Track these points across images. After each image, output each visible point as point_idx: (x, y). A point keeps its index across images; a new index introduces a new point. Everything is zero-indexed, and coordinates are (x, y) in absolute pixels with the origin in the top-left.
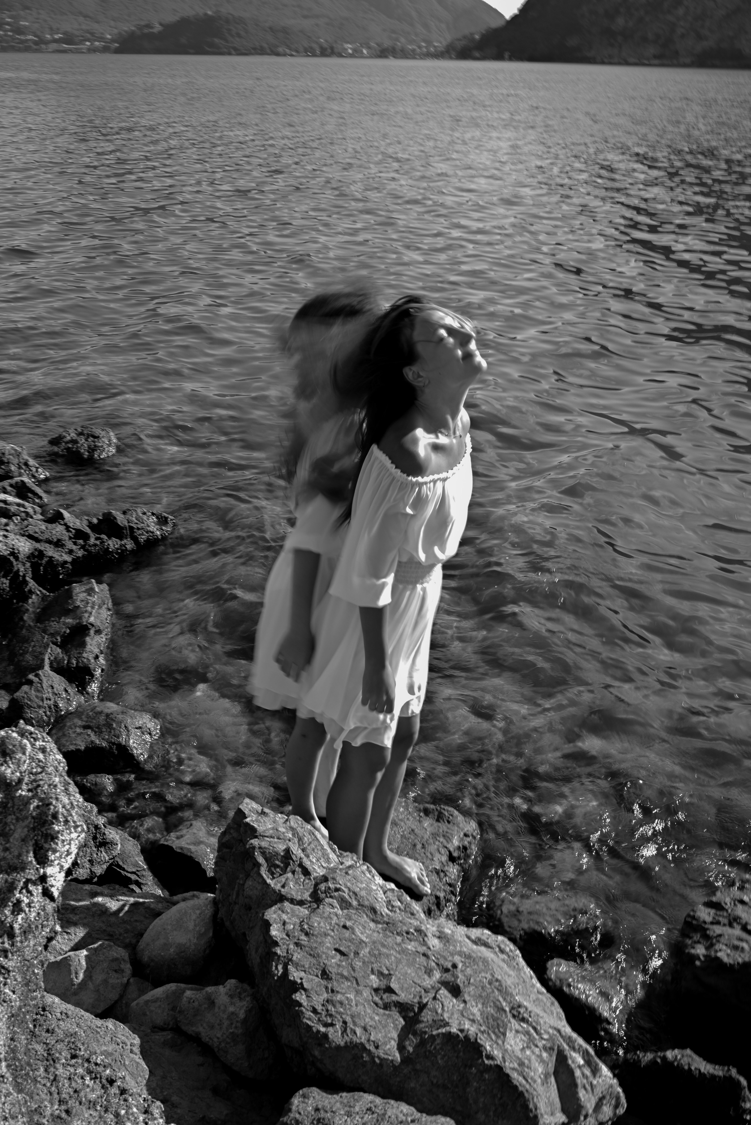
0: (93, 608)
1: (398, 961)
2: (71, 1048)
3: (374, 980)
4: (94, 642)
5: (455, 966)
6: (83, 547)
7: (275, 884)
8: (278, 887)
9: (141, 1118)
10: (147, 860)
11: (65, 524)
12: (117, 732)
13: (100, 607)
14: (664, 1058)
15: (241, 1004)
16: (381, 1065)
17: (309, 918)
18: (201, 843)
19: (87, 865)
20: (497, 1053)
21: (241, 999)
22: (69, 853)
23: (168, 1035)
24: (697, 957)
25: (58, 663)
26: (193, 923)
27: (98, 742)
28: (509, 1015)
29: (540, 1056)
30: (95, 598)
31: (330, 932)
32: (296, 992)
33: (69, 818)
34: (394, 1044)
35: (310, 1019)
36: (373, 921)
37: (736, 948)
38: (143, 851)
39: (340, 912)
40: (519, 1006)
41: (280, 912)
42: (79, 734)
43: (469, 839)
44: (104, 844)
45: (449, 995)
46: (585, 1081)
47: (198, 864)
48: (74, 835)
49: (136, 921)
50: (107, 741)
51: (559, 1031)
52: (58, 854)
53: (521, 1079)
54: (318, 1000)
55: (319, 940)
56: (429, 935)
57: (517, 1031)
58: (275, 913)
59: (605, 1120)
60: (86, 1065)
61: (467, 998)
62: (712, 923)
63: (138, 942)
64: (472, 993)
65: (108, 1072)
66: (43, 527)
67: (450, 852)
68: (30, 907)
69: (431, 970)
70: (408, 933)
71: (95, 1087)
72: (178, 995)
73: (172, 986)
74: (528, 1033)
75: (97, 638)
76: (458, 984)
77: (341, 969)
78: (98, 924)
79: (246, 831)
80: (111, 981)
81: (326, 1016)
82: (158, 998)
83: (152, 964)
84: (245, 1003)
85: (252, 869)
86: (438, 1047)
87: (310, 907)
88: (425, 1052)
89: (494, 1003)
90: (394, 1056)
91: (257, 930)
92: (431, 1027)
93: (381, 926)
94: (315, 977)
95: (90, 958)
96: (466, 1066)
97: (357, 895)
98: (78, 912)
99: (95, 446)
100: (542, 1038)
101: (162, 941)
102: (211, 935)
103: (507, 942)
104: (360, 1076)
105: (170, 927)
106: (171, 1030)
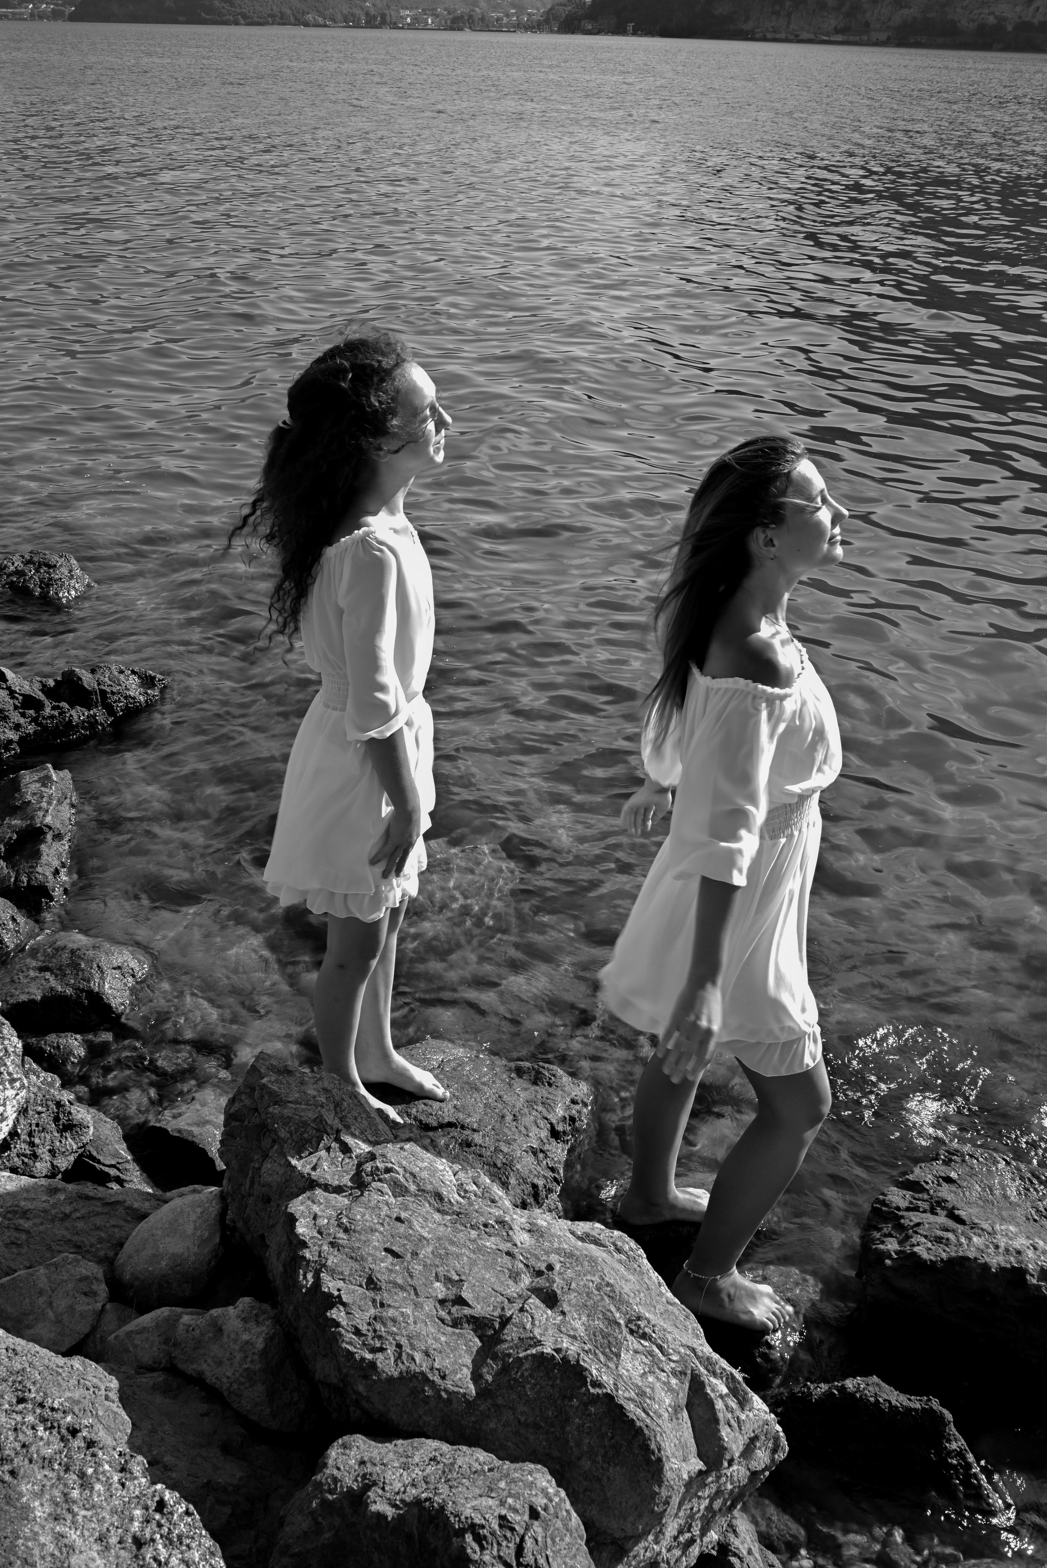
0: (49, 803)
1: (473, 1263)
2: (17, 1390)
3: (440, 1290)
4: (52, 852)
5: (550, 1268)
6: (34, 720)
7: (303, 1166)
8: (307, 1170)
9: (116, 1478)
10: (130, 1148)
11: (9, 688)
12: (86, 974)
13: (60, 802)
14: (843, 1389)
15: (259, 1330)
16: (449, 1401)
17: (349, 1209)
18: (207, 1122)
19: (47, 1157)
20: (606, 1379)
21: (258, 1323)
22: (3, 1118)
23: (160, 1377)
24: (887, 1255)
25: (2, 881)
26: (192, 1226)
27: (59, 989)
28: (625, 1331)
29: (667, 1384)
30: (53, 790)
31: (378, 1226)
32: (331, 1308)
33: (2, 1069)
34: (467, 1372)
35: (350, 1343)
36: (439, 1211)
37: (939, 1240)
38: (126, 1138)
39: (392, 1200)
40: (639, 1318)
41: (309, 1203)
42: (34, 979)
43: (578, 1107)
44: (69, 1127)
45: (542, 1306)
46: (730, 1416)
47: (203, 1152)
48: (10, 1093)
49: (114, 1226)
50: (73, 986)
51: (693, 1350)
53: (639, 1411)
54: (362, 1319)
55: (363, 1238)
56: (516, 1227)
57: (636, 1352)
58: (302, 1203)
59: (759, 1468)
60: (38, 1411)
61: (566, 1308)
62: (908, 1209)
63: (117, 1254)
64: (574, 1301)
65: (69, 1419)
67: (551, 1124)
69: (518, 1274)
70: (486, 1225)
71: (52, 1439)
72: (172, 1322)
73: (164, 1312)
74: (651, 1353)
75: (56, 845)
76: (553, 1291)
77: (393, 1275)
78: (60, 1231)
79: (262, 1097)
80: (79, 1308)
81: (373, 1338)
82: (144, 1328)
83: (136, 1283)
84: (264, 1328)
85: (272, 1147)
86: (526, 1374)
87: (351, 1194)
88: (509, 1381)
89: (604, 1314)
90: (467, 1388)
91: (279, 1229)
92: (517, 1348)
93: (449, 1218)
94: (357, 1288)
95: (49, 1278)
96: (564, 1397)
97: (415, 1177)
98: (31, 1216)
99: (50, 579)
100: (670, 1360)
101: (149, 1252)
102: (218, 1240)
103: (628, 1239)
104: (420, 1417)
105: (159, 1232)
106: (163, 1369)
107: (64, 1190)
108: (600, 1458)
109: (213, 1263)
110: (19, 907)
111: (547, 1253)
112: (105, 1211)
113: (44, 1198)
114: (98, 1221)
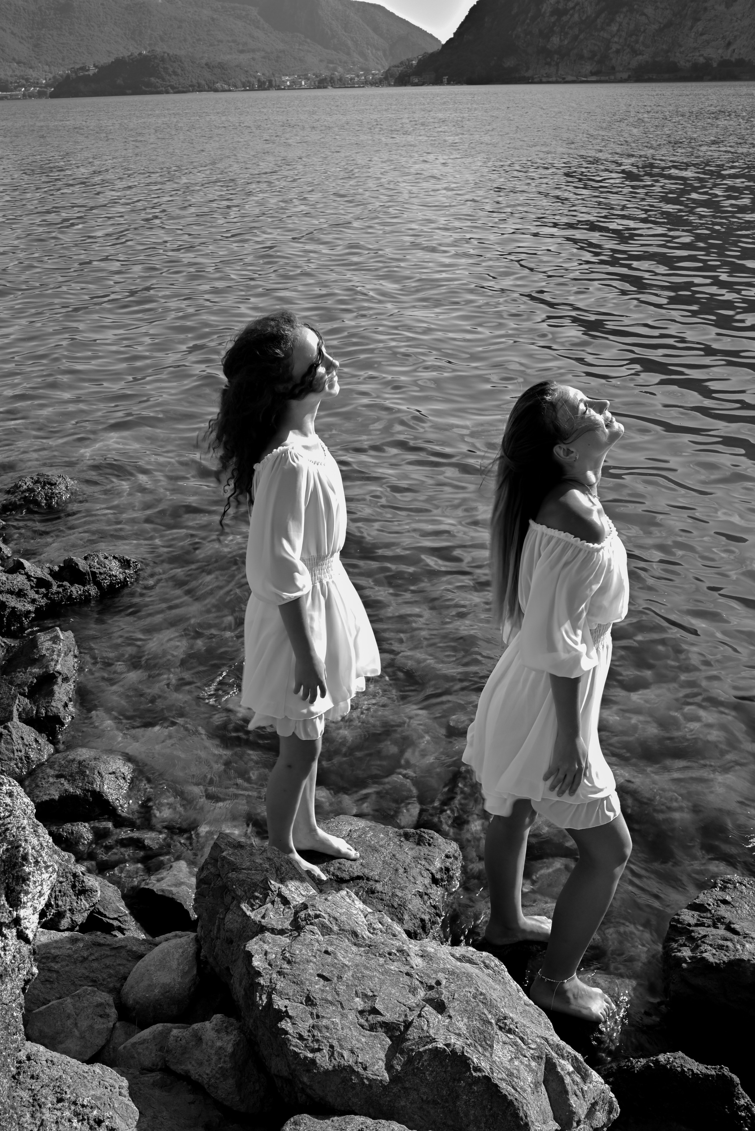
0: (59, 656)
1: (382, 982)
2: (57, 1092)
3: (359, 1003)
4: (62, 690)
5: (438, 983)
6: (45, 596)
7: (255, 916)
8: (258, 918)
10: (128, 906)
11: (26, 574)
12: (91, 779)
13: (66, 654)
14: (657, 1062)
15: (229, 1038)
16: (370, 1086)
17: (291, 946)
18: (182, 883)
19: (68, 914)
20: (485, 1065)
21: (227, 1033)
22: (41, 894)
23: (157, 1076)
24: (683, 960)
25: (27, 714)
26: (176, 962)
27: (71, 790)
28: (496, 1027)
29: (529, 1066)
30: (61, 646)
31: (312, 958)
32: (281, 1021)
33: (39, 859)
34: (382, 1064)
35: (296, 1046)
36: (355, 945)
37: (721, 947)
38: (124, 897)
39: (321, 938)
40: (505, 1018)
41: (261, 943)
42: (53, 784)
43: (450, 860)
44: (83, 892)
45: (434, 1012)
46: (576, 1087)
47: (180, 905)
48: (46, 876)
49: (119, 965)
50: (81, 788)
51: (546, 1040)
52: (30, 896)
53: (510, 1088)
54: (303, 1027)
55: (301, 967)
56: (412, 954)
57: (505, 1043)
58: (256, 944)
59: (599, 1126)
60: (73, 1108)
61: (452, 1013)
62: (696, 925)
63: (122, 985)
64: (457, 1008)
65: (95, 1112)
66: (4, 578)
67: (432, 874)
68: (5, 950)
69: (415, 989)
70: (390, 954)
71: (83, 1128)
72: (165, 1035)
73: (159, 1027)
74: (515, 1044)
75: (65, 686)
76: (442, 1001)
77: (325, 994)
78: (81, 970)
79: (223, 866)
80: (96, 1027)
81: (312, 1042)
82: (145, 1040)
83: (137, 1006)
84: (232, 1037)
85: (232, 902)
86: (426, 1064)
87: (291, 935)
88: (413, 1070)
89: (480, 1016)
90: (383, 1076)
91: (240, 963)
92: (418, 1044)
93: (363, 949)
94: (299, 1005)
95: (74, 1005)
96: (454, 1080)
97: (337, 920)
98: (60, 960)
99: (52, 493)
100: (530, 1048)
101: (146, 983)
102: (195, 972)
103: (493, 958)
104: (350, 1099)
105: (153, 968)
106: (160, 1070)
107: (82, 940)
108: (483, 1125)
109: (192, 989)
110: (40, 731)
111: (436, 972)
112: (112, 954)
113: (68, 946)
114: (108, 961)
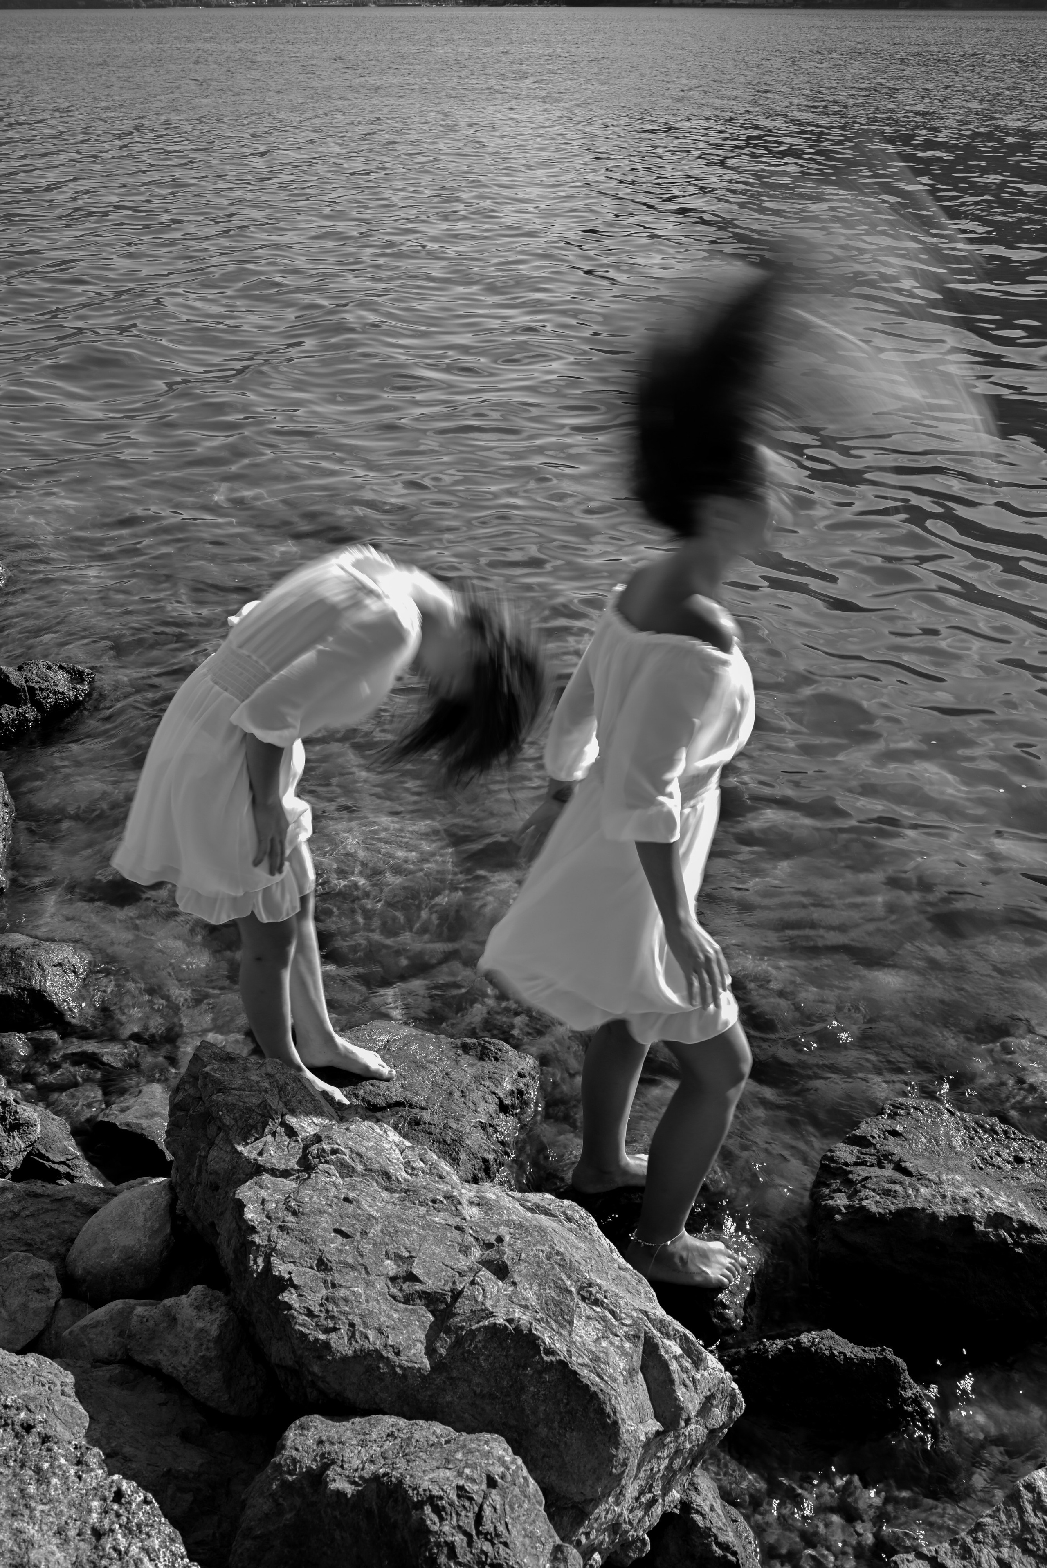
1: (423, 1239)
3: (390, 1267)
5: (500, 1240)
7: (250, 1152)
8: (253, 1155)
9: (72, 1471)
10: (81, 1145)
12: (27, 973)
14: (798, 1344)
15: (213, 1317)
16: (404, 1376)
17: (297, 1191)
18: (153, 1114)
20: (560, 1346)
21: (211, 1310)
23: (116, 1370)
24: (837, 1210)
26: (142, 1218)
28: (577, 1298)
29: (621, 1348)
31: (326, 1208)
32: (283, 1291)
34: (420, 1347)
35: (303, 1325)
36: (387, 1189)
37: (887, 1193)
38: (74, 1134)
39: (340, 1181)
40: (590, 1285)
41: (257, 1188)
43: (525, 1080)
44: (16, 1126)
45: (493, 1277)
46: (684, 1376)
47: (153, 1144)
49: (64, 1222)
50: (14, 986)
51: (646, 1314)
53: (593, 1376)
54: (313, 1300)
55: (312, 1220)
56: (464, 1202)
57: (589, 1318)
58: (250, 1189)
59: (717, 1426)
61: (517, 1278)
62: (856, 1164)
63: (68, 1250)
64: (525, 1271)
65: (23, 1415)
67: (499, 1098)
69: (468, 1247)
70: (434, 1201)
71: (6, 1436)
72: (126, 1314)
73: (118, 1304)
74: (603, 1319)
76: (504, 1262)
77: (344, 1255)
78: (10, 1230)
79: (206, 1085)
80: (32, 1305)
81: (326, 1319)
82: (98, 1322)
83: (89, 1278)
84: (218, 1315)
85: (217, 1135)
86: (480, 1345)
87: (298, 1178)
88: (463, 1354)
89: (555, 1283)
90: (422, 1362)
91: (228, 1216)
92: (470, 1320)
93: (397, 1195)
94: (308, 1270)
96: (519, 1366)
97: (361, 1157)
100: (623, 1324)
101: (100, 1245)
102: (168, 1230)
103: (578, 1207)
104: (377, 1394)
105: (110, 1226)
106: (119, 1362)
107: (14, 1189)
108: (556, 1425)
109: (165, 1254)
111: (497, 1225)
112: (54, 1207)
114: (48, 1218)
